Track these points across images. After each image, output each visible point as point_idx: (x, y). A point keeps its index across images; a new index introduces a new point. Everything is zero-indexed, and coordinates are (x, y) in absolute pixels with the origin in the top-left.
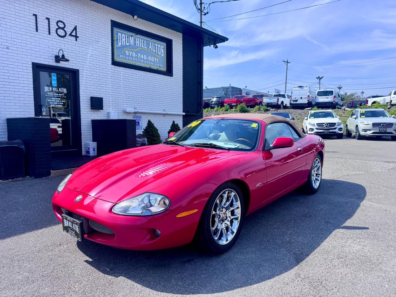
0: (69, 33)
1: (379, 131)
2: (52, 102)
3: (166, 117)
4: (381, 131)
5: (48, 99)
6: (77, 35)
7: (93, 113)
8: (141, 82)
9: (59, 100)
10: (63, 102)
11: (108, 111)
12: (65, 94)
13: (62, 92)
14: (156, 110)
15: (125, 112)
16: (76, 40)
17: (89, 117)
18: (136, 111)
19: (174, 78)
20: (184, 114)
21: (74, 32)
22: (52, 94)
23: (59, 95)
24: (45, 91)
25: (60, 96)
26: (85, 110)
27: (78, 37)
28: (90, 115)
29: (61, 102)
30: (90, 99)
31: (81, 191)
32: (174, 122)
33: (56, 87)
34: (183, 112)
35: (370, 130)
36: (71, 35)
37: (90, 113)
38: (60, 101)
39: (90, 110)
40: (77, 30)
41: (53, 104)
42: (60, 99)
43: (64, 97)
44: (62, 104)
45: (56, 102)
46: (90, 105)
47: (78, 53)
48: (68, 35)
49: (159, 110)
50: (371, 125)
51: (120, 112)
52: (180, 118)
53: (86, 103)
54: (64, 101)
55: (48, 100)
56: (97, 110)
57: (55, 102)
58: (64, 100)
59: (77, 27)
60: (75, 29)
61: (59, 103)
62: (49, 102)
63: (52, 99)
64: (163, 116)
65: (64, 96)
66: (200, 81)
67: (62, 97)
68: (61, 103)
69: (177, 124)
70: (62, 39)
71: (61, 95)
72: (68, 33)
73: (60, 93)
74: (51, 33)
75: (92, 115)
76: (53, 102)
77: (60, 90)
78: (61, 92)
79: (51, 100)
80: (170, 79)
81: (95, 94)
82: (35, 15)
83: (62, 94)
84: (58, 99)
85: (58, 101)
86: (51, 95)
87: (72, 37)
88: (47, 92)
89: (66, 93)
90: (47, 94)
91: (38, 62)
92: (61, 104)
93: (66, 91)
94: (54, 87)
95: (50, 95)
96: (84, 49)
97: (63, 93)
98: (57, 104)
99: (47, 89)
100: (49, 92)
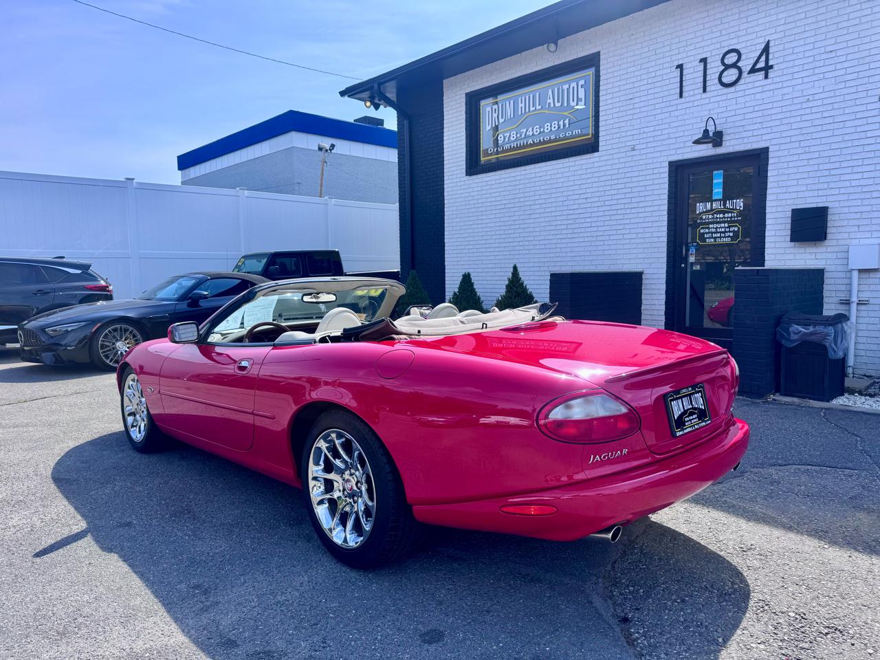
0: (749, 68)
2: (709, 233)
5: (702, 228)
6: (770, 63)
7: (802, 250)
9: (725, 228)
10: (734, 231)
12: (740, 211)
13: (733, 209)
16: (766, 77)
21: (763, 58)
22: (710, 216)
23: (726, 215)
24: (698, 212)
25: (728, 217)
26: (778, 245)
27: (771, 67)
28: (792, 257)
29: (730, 232)
30: (789, 214)
33: (720, 200)
36: (753, 70)
37: (793, 250)
38: (727, 230)
39: (788, 244)
40: (771, 50)
41: (712, 238)
42: (726, 225)
43: (736, 219)
44: (731, 234)
45: (717, 232)
46: (789, 232)
47: (770, 106)
48: (745, 75)
53: (781, 227)
54: (736, 229)
55: (702, 231)
56: (814, 242)
57: (715, 233)
58: (736, 226)
59: (771, 44)
60: (766, 50)
61: (723, 235)
62: (703, 234)
63: (709, 228)
65: (737, 216)
67: (733, 219)
68: (727, 234)
70: (732, 89)
71: (730, 215)
72: (746, 69)
73: (728, 212)
74: (708, 89)
75: (798, 257)
76: (712, 233)
77: (728, 205)
78: (731, 209)
79: (707, 231)
82: (680, 67)
83: (732, 213)
84: (723, 225)
85: (723, 230)
86: (708, 219)
87: (756, 74)
88: (700, 214)
89: (742, 209)
90: (701, 219)
91: (680, 157)
92: (729, 236)
93: (742, 205)
94: (716, 200)
95: (705, 219)
96: (785, 91)
97: (736, 209)
98: (720, 237)
99: (701, 207)
100: (704, 212)
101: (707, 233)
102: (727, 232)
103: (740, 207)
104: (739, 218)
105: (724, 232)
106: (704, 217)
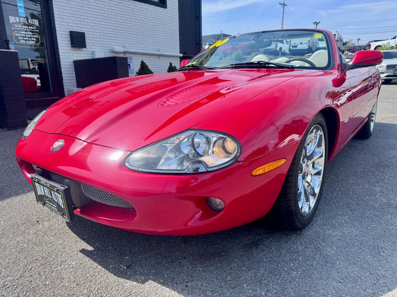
1: (393, 74)
3: (160, 59)
4: (395, 74)
5: (16, 33)
7: (74, 52)
8: (130, 14)
9: (31, 35)
10: (36, 38)
11: (93, 50)
12: (37, 27)
13: (33, 24)
14: (149, 49)
15: (112, 51)
17: (70, 57)
18: (126, 50)
19: (169, 10)
20: (181, 55)
22: (20, 26)
23: (30, 27)
24: (11, 22)
25: (31, 29)
26: (64, 48)
28: (71, 55)
29: (34, 37)
30: (69, 33)
31: (61, 133)
32: (171, 64)
33: (24, 17)
34: (180, 53)
35: (383, 73)
37: (71, 52)
38: (32, 36)
39: (70, 48)
41: (24, 40)
42: (31, 33)
43: (36, 31)
46: (70, 42)
49: (152, 50)
50: (385, 67)
51: (106, 51)
52: (177, 60)
53: (65, 39)
54: (37, 37)
55: (16, 35)
56: (79, 48)
57: (25, 37)
58: (36, 35)
62: (18, 37)
63: (20, 33)
64: (157, 57)
65: (37, 29)
66: (198, 15)
67: (34, 30)
68: (33, 39)
69: (175, 66)
71: (32, 28)
75: (74, 55)
76: (23, 37)
77: (29, 21)
78: (31, 24)
79: (20, 35)
80: (164, 12)
81: (74, 28)
83: (33, 27)
84: (29, 33)
85: (30, 36)
86: (19, 27)
88: (13, 23)
89: (38, 25)
90: (14, 27)
92: (33, 40)
93: (38, 23)
94: (22, 17)
95: (17, 27)
97: (35, 25)
98: (28, 40)
99: (13, 19)
100: (15, 23)
101: (20, 36)
102: (32, 38)
103: (37, 24)
104: (38, 31)
105: (31, 38)
106: (16, 26)
